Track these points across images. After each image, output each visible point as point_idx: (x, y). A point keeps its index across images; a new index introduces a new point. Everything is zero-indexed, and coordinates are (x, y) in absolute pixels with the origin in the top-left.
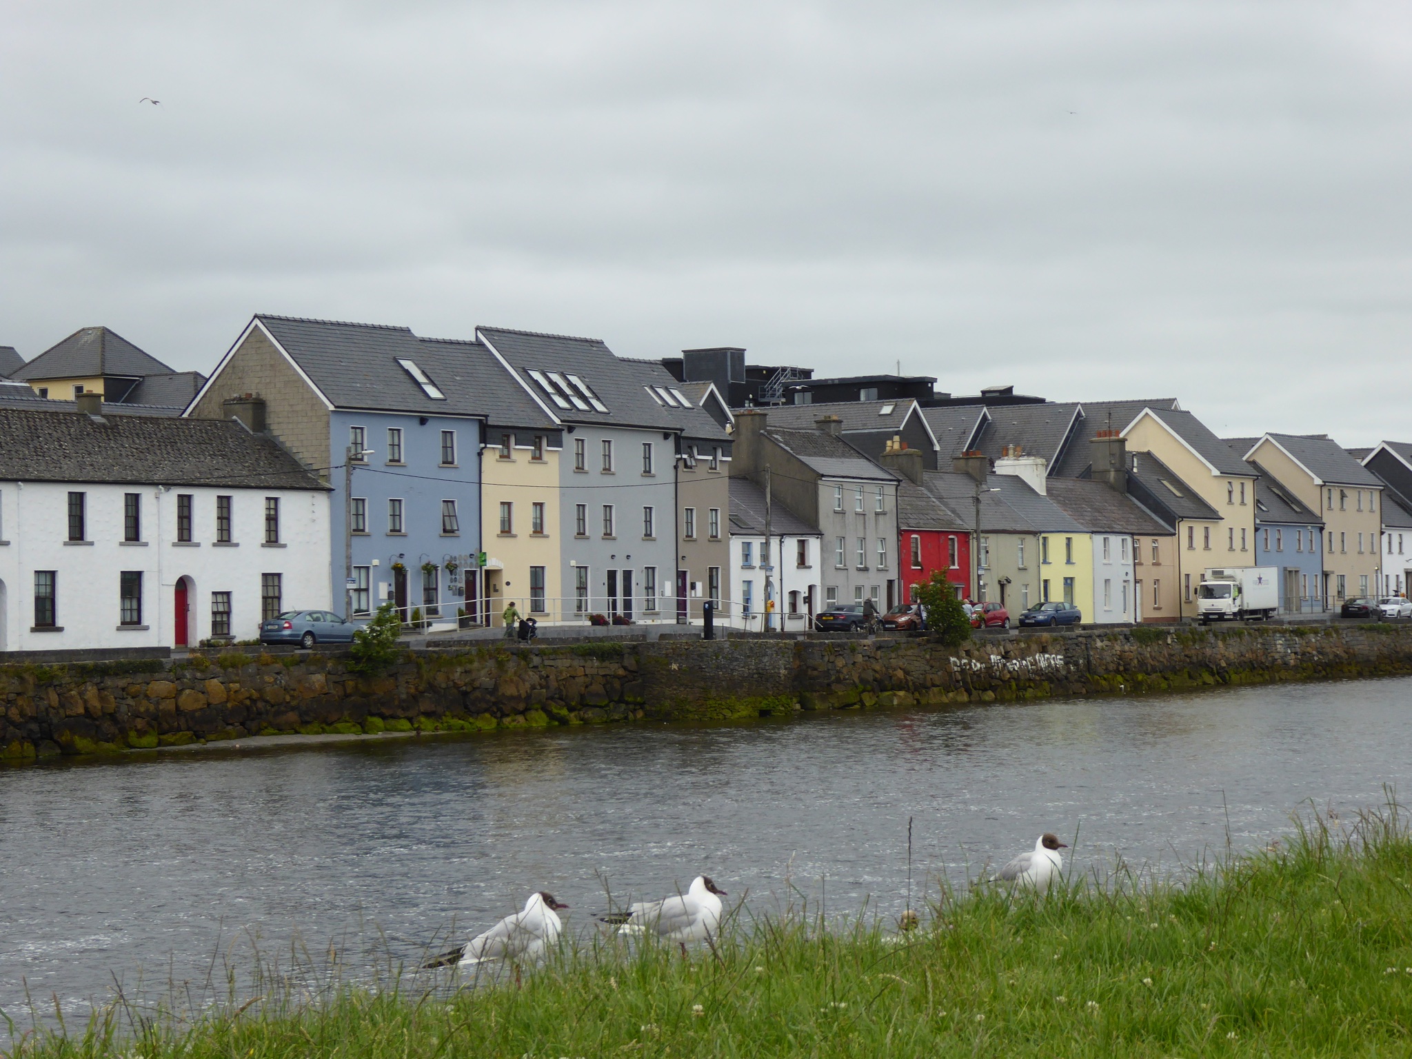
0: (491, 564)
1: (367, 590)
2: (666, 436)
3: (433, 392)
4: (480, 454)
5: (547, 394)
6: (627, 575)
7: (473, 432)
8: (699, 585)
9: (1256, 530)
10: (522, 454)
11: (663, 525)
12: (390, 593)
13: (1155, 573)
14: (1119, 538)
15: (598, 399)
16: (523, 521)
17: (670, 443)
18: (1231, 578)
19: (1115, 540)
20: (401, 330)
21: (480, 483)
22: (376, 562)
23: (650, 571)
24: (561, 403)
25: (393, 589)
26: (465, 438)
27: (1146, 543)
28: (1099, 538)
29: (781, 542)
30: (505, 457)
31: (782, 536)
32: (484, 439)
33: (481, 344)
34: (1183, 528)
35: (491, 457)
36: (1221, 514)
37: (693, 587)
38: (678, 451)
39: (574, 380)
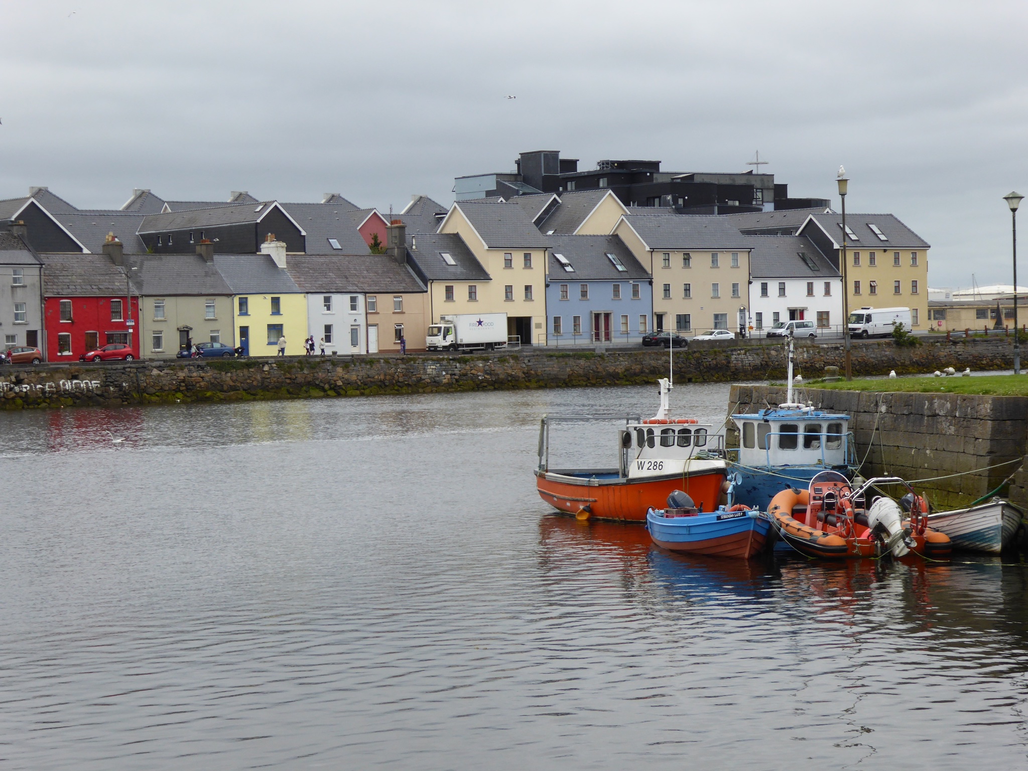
9: (547, 286)
13: (398, 318)
14: (347, 298)
19: (342, 300)
27: (385, 299)
28: (320, 298)
34: (440, 289)
36: (491, 277)
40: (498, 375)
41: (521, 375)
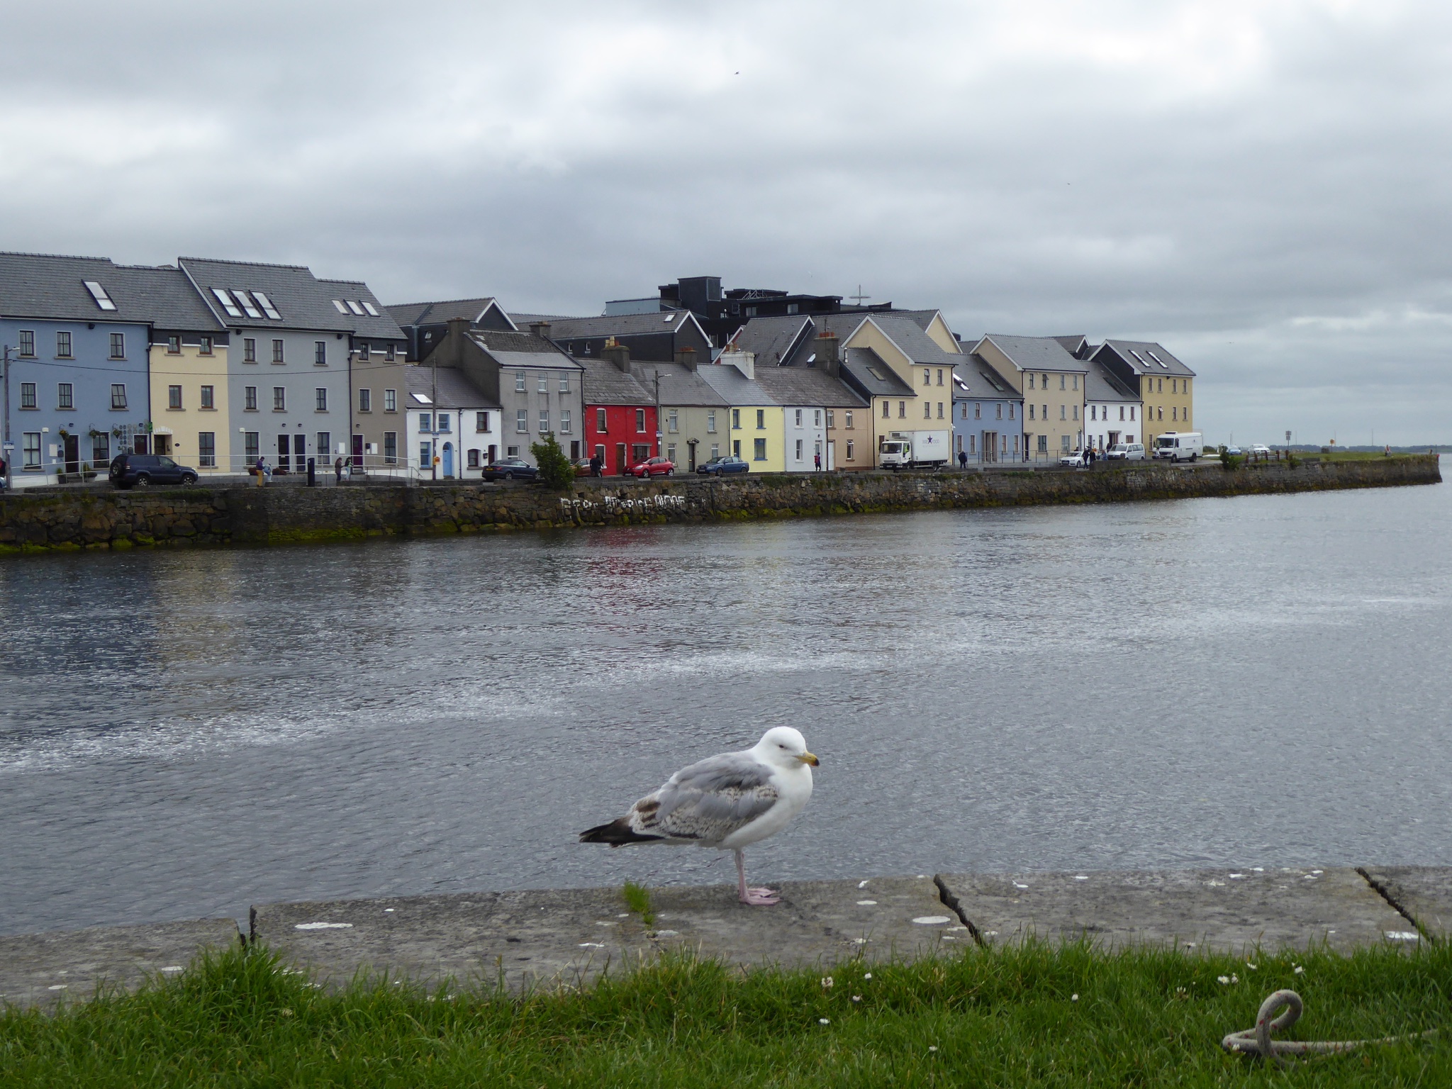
0: (158, 430)
1: (39, 450)
2: (339, 337)
3: (106, 305)
4: (148, 351)
5: (223, 307)
6: (300, 440)
7: (140, 336)
8: (374, 447)
9: (953, 403)
10: (190, 352)
11: (338, 401)
12: (60, 454)
13: (849, 435)
14: (813, 410)
15: (275, 308)
16: (192, 398)
17: (344, 342)
18: (904, 438)
19: (808, 414)
20: (102, 260)
21: (149, 372)
22: (45, 429)
23: (325, 436)
24: (234, 312)
25: (63, 449)
26: (134, 341)
27: (840, 415)
28: (791, 412)
29: (460, 414)
30: (175, 352)
31: (460, 409)
32: (151, 339)
33: (182, 270)
34: (878, 404)
35: (159, 355)
36: (916, 393)
37: (368, 446)
38: (351, 347)
39: (258, 296)
40: (968, 493)
41: (984, 493)
